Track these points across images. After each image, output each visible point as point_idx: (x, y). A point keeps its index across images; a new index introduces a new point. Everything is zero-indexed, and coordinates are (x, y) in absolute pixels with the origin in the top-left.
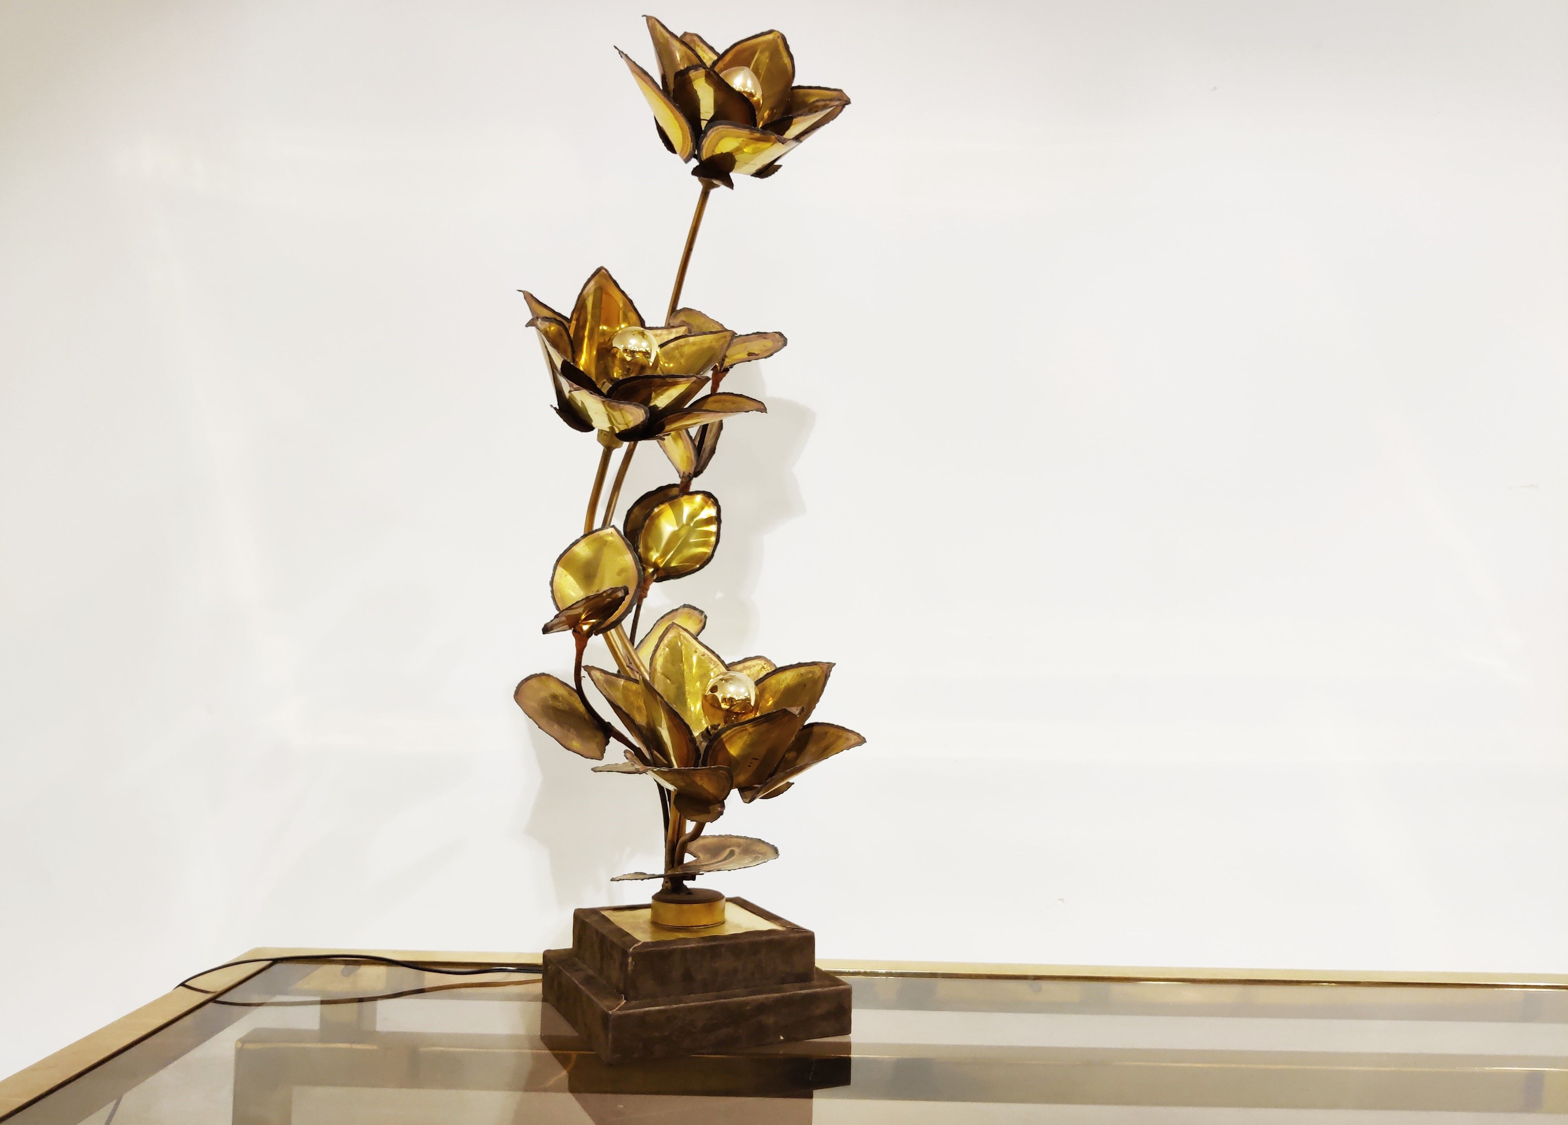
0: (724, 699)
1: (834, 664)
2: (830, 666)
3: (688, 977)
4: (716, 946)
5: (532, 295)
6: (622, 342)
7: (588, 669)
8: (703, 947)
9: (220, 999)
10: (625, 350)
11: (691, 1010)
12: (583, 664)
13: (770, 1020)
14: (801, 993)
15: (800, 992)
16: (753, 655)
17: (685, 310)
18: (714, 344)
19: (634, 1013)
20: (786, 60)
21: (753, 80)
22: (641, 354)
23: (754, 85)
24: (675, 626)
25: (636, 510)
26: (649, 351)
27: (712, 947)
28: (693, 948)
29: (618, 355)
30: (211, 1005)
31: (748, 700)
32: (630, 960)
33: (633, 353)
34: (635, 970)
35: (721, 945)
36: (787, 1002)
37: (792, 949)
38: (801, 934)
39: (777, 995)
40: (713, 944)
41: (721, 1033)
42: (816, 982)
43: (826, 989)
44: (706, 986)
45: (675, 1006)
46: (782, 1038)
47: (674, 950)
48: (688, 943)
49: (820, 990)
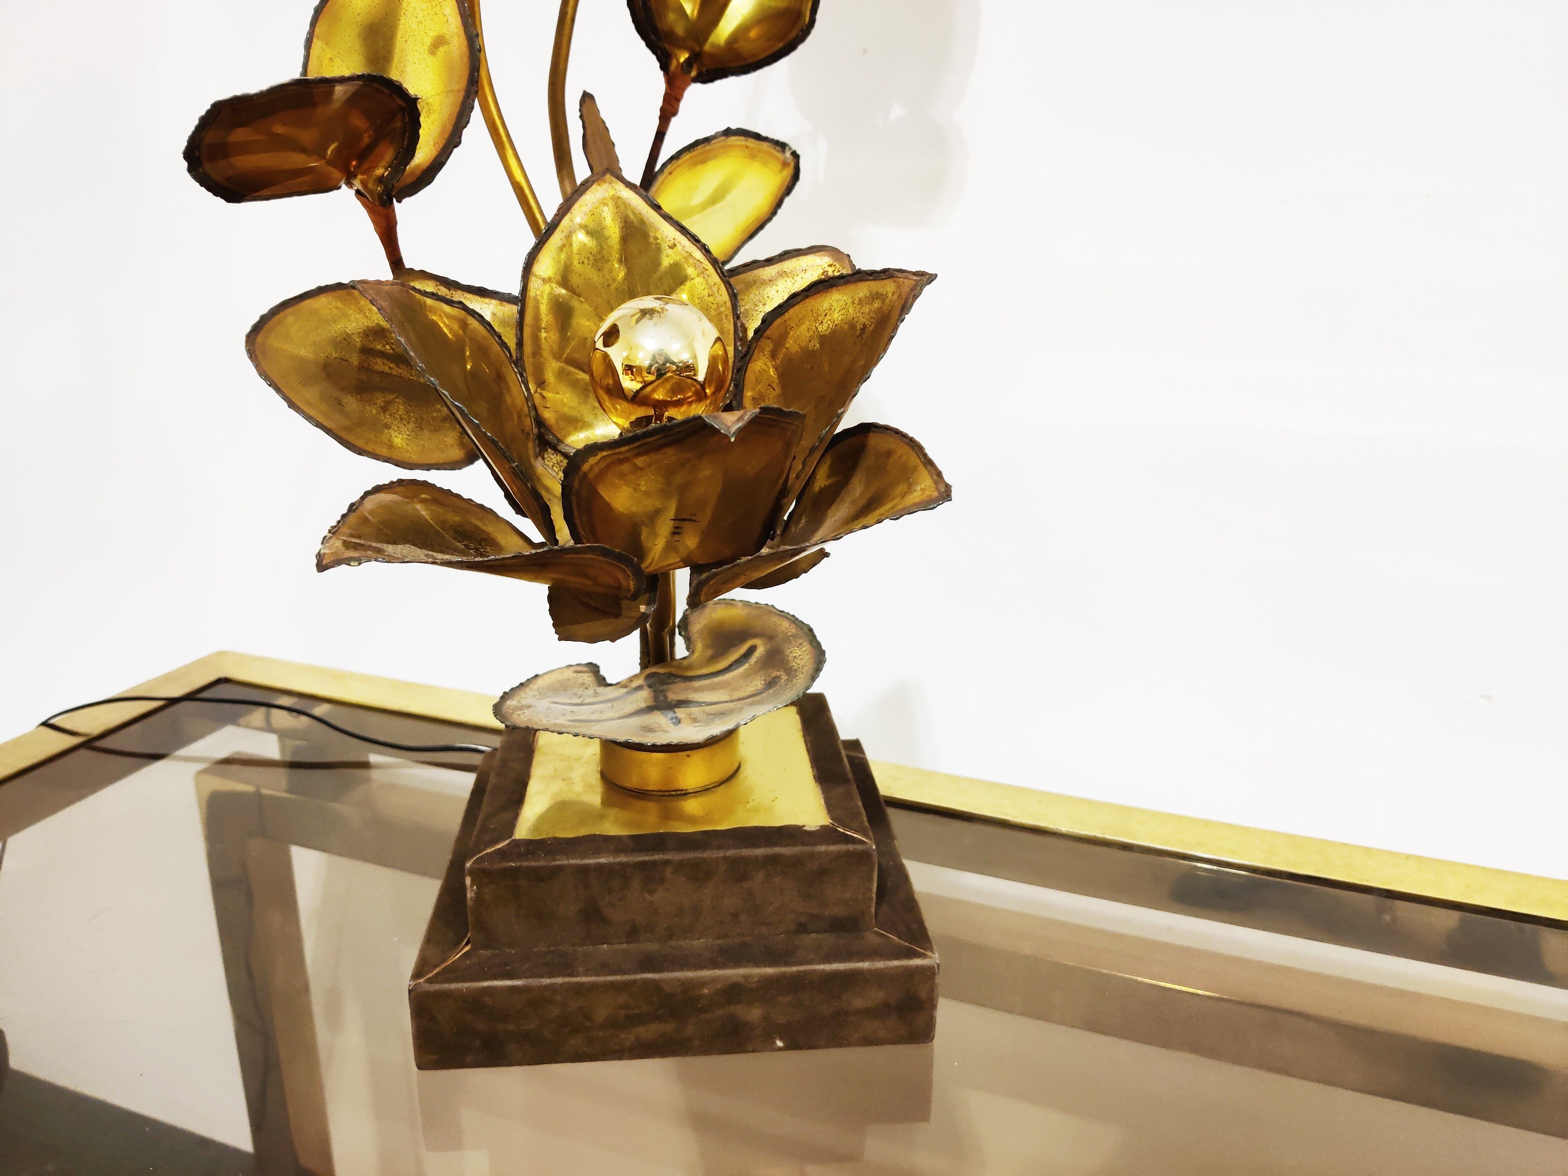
3: (592, 915)
4: (654, 863)
9: (100, 744)
11: (579, 989)
13: (754, 1014)
14: (823, 970)
15: (822, 967)
19: (460, 991)
30: (83, 753)
34: (478, 899)
35: (667, 863)
36: (795, 984)
37: (822, 873)
38: (851, 847)
39: (770, 970)
40: (646, 858)
41: (648, 1032)
42: (872, 937)
43: (880, 965)
44: (633, 933)
45: (546, 981)
46: (780, 1044)
47: (560, 868)
48: (597, 852)
49: (865, 965)
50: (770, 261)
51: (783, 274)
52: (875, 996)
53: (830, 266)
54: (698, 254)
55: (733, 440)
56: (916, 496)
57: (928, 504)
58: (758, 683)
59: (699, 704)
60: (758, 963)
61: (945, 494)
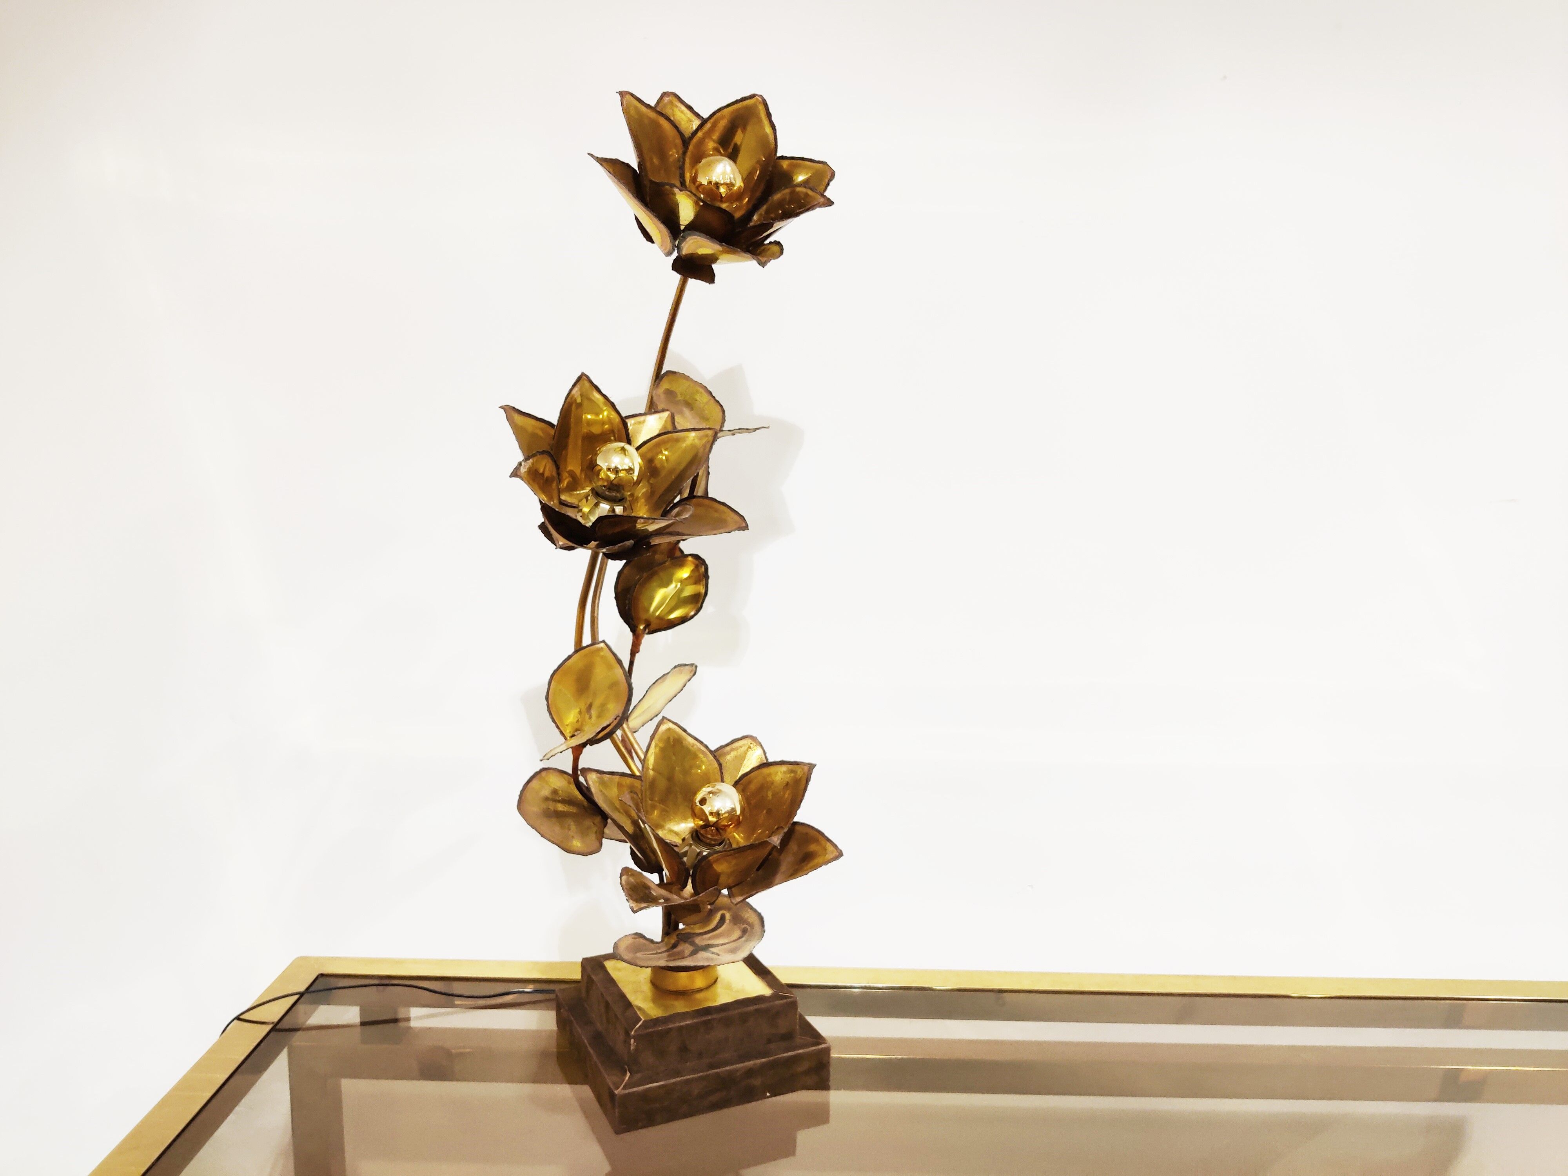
0: (711, 814)
1: (814, 766)
2: (811, 767)
3: (684, 1049)
4: (708, 1021)
5: (514, 408)
6: (606, 460)
7: (585, 771)
8: (696, 1023)
10: (609, 469)
11: (687, 1082)
12: (580, 767)
13: (757, 1082)
15: (785, 1055)
16: (739, 736)
17: (669, 372)
18: (697, 442)
19: (636, 1091)
20: (768, 130)
21: (731, 166)
22: (624, 472)
23: (733, 172)
24: (665, 720)
25: (625, 571)
26: (632, 467)
27: (705, 1023)
28: (688, 1025)
29: (602, 475)
31: (734, 810)
32: (632, 1041)
33: (616, 471)
34: (636, 1049)
35: (713, 1019)
36: (772, 1065)
37: (777, 1014)
38: (785, 1001)
39: (764, 1060)
40: (706, 1019)
41: (714, 1098)
42: (798, 1040)
43: (808, 1050)
44: (700, 1055)
45: (673, 1080)
46: (768, 1094)
47: (671, 1029)
48: (683, 1019)
49: (801, 1051)
50: (727, 745)
51: (733, 750)
52: (804, 1066)
53: (751, 744)
54: (703, 748)
55: (779, 847)
56: (829, 856)
57: (836, 858)
58: (737, 933)
59: (717, 945)
60: (757, 1058)
61: (841, 854)
